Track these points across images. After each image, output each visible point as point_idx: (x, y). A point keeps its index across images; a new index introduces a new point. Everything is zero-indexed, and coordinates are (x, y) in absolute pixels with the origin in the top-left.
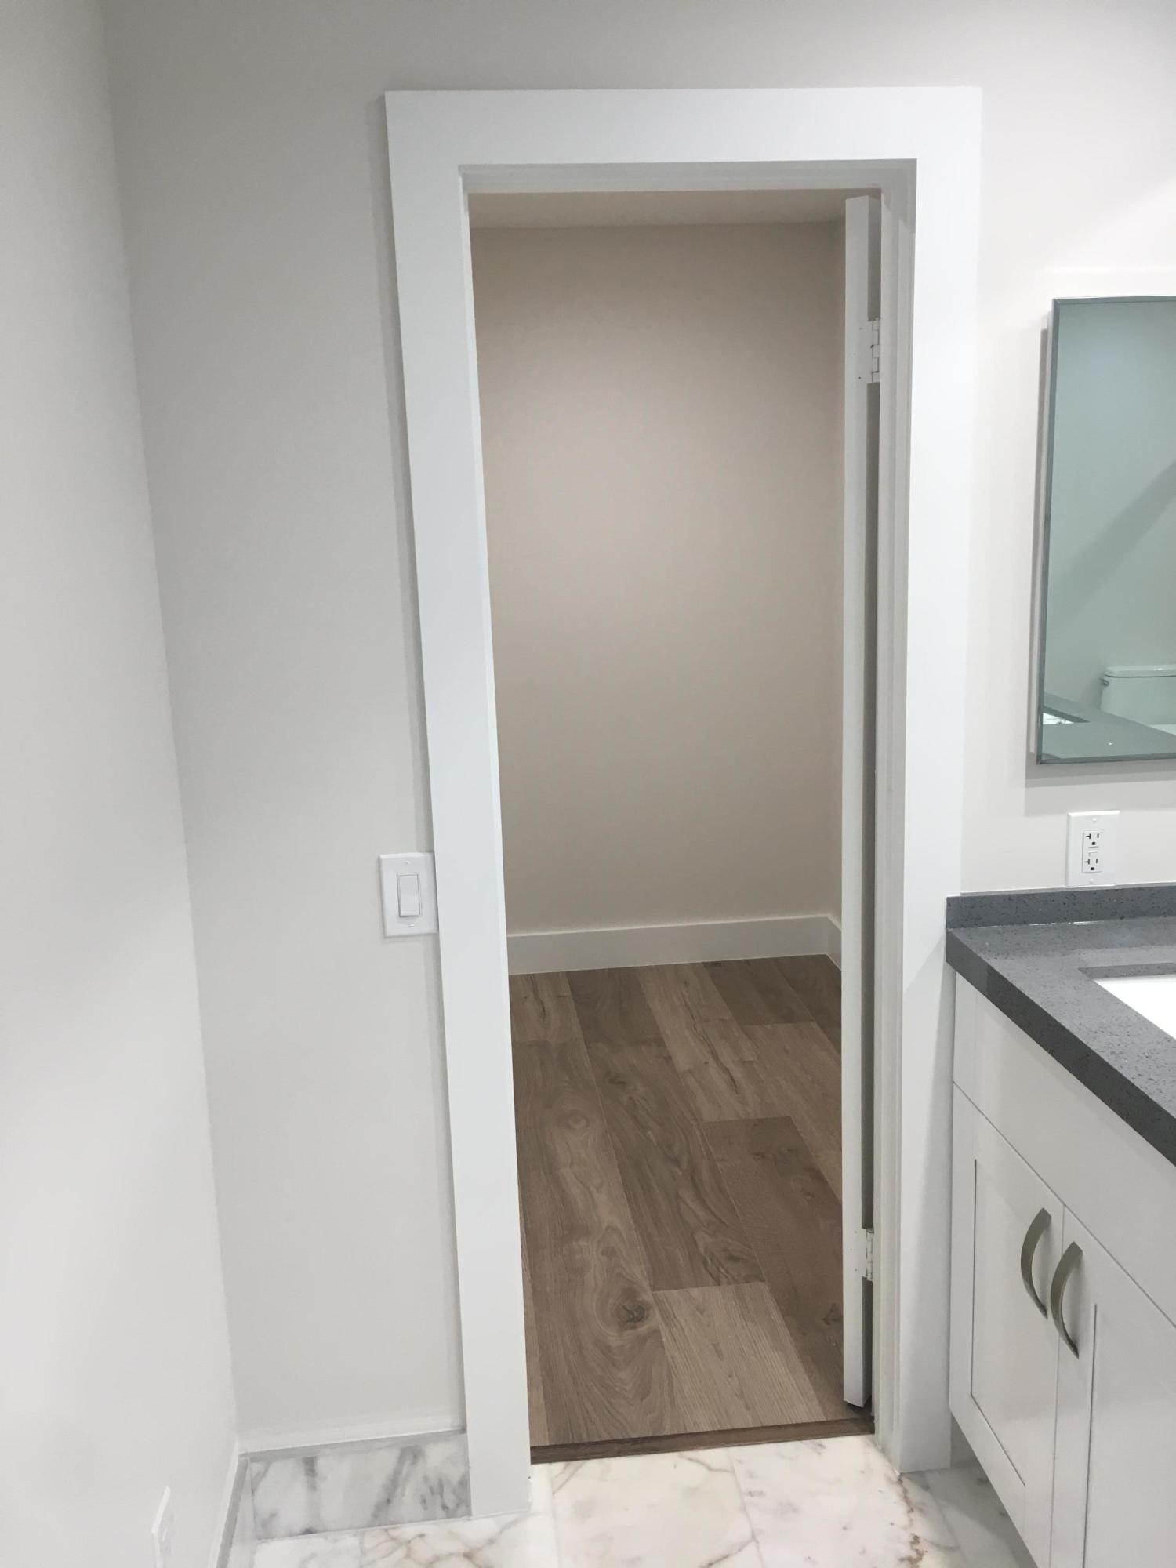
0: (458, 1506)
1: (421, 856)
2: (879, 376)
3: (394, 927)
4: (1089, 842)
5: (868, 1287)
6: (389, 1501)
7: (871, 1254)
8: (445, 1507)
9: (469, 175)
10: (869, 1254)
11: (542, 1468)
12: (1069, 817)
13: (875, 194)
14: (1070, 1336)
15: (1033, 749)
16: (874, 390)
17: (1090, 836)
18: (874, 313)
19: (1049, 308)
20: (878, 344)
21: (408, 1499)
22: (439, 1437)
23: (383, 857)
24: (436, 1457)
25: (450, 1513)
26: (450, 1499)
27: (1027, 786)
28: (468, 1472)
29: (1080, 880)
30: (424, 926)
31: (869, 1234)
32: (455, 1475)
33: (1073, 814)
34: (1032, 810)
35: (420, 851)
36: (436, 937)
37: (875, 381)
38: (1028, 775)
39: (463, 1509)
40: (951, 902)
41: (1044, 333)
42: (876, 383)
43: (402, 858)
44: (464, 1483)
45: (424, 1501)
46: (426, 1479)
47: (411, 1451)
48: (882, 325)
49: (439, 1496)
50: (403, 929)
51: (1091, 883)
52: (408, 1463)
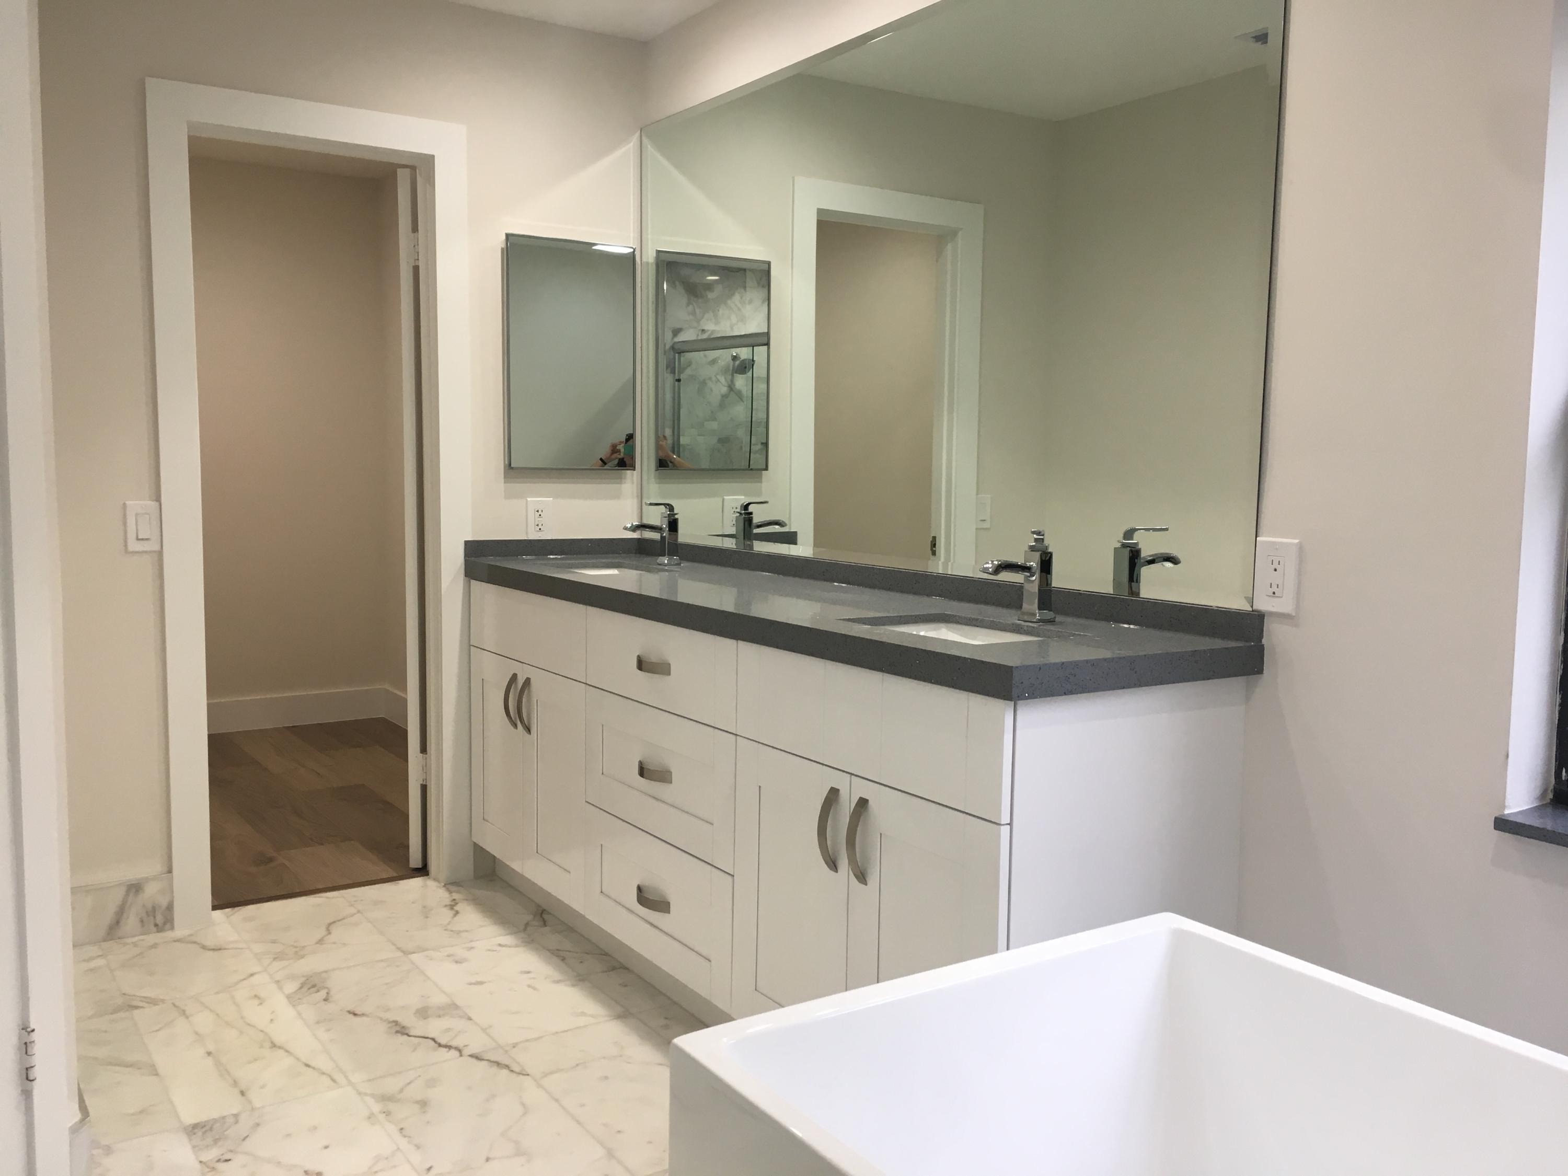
0: (165, 924)
1: (154, 504)
2: (418, 262)
3: (133, 546)
4: (537, 514)
5: (424, 789)
6: (118, 922)
7: (426, 768)
8: (156, 925)
9: (191, 126)
10: (424, 768)
11: (218, 913)
12: (527, 500)
13: (413, 168)
14: (527, 725)
15: (507, 463)
16: (416, 269)
17: (538, 511)
18: (415, 229)
19: (504, 237)
20: (418, 245)
21: (131, 921)
22: (154, 878)
23: (127, 502)
24: (151, 891)
25: (159, 928)
26: (159, 919)
27: (505, 483)
28: (173, 902)
29: (533, 535)
30: (154, 546)
31: (424, 755)
32: (164, 902)
33: (529, 499)
34: (508, 496)
35: (153, 501)
36: (160, 553)
37: (416, 264)
38: (505, 477)
39: (168, 926)
40: (467, 543)
41: (502, 249)
42: (417, 266)
43: (139, 505)
44: (170, 907)
45: (142, 921)
46: (144, 906)
47: (135, 888)
48: (419, 236)
49: (152, 918)
50: (139, 547)
51: (540, 537)
52: (131, 895)
